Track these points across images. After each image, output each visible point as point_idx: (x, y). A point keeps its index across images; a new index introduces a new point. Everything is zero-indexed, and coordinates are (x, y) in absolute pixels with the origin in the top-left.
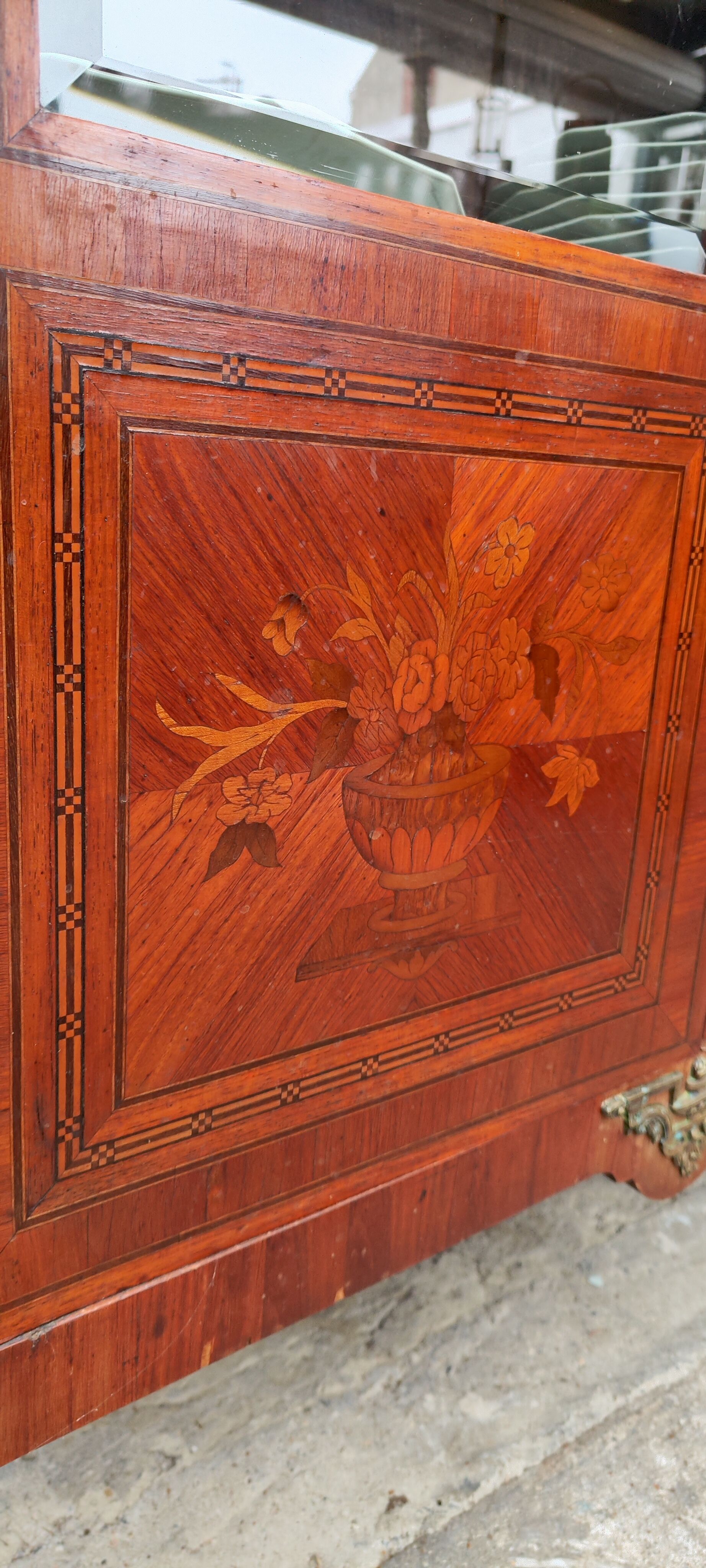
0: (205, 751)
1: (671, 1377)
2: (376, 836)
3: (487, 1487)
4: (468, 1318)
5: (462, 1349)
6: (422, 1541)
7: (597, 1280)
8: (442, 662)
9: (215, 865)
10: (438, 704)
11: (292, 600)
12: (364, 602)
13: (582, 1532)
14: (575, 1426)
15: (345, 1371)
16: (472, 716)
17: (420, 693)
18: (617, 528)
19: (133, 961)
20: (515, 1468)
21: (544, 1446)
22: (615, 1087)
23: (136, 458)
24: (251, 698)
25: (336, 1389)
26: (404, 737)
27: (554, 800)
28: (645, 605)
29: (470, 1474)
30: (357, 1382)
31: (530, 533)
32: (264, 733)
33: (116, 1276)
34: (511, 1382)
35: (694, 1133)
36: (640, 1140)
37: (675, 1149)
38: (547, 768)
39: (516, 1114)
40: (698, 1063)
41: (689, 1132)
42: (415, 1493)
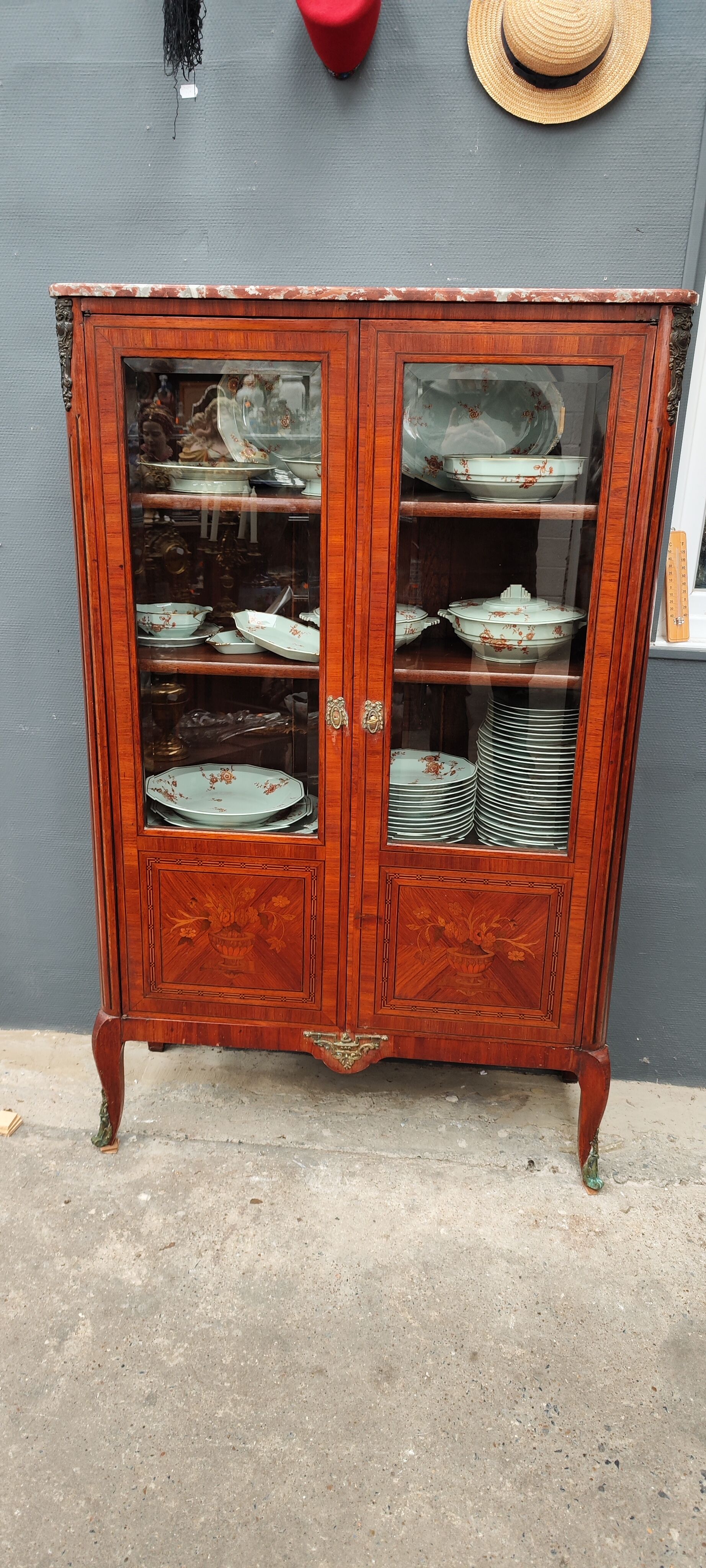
0: (177, 923)
1: (391, 1155)
2: (218, 946)
3: (306, 1146)
4: (351, 1113)
5: (341, 1119)
6: (280, 1146)
7: (402, 1125)
8: (232, 914)
9: (179, 944)
10: (232, 922)
11: (193, 899)
12: (210, 900)
13: (317, 1164)
14: (348, 1149)
15: (303, 1108)
16: (242, 926)
17: (227, 919)
18: (283, 890)
19: (164, 957)
20: (318, 1147)
21: (332, 1148)
22: (309, 1030)
23: (161, 875)
24: (186, 915)
25: (297, 1110)
26: (224, 927)
27: (271, 948)
28: (296, 908)
29: (305, 1142)
30: (303, 1111)
31: (254, 890)
32: (189, 921)
34: (343, 1132)
35: (346, 1056)
36: (322, 1049)
37: (338, 1057)
38: (268, 941)
39: (270, 1023)
40: (344, 1035)
41: (344, 1055)
42: (289, 1138)
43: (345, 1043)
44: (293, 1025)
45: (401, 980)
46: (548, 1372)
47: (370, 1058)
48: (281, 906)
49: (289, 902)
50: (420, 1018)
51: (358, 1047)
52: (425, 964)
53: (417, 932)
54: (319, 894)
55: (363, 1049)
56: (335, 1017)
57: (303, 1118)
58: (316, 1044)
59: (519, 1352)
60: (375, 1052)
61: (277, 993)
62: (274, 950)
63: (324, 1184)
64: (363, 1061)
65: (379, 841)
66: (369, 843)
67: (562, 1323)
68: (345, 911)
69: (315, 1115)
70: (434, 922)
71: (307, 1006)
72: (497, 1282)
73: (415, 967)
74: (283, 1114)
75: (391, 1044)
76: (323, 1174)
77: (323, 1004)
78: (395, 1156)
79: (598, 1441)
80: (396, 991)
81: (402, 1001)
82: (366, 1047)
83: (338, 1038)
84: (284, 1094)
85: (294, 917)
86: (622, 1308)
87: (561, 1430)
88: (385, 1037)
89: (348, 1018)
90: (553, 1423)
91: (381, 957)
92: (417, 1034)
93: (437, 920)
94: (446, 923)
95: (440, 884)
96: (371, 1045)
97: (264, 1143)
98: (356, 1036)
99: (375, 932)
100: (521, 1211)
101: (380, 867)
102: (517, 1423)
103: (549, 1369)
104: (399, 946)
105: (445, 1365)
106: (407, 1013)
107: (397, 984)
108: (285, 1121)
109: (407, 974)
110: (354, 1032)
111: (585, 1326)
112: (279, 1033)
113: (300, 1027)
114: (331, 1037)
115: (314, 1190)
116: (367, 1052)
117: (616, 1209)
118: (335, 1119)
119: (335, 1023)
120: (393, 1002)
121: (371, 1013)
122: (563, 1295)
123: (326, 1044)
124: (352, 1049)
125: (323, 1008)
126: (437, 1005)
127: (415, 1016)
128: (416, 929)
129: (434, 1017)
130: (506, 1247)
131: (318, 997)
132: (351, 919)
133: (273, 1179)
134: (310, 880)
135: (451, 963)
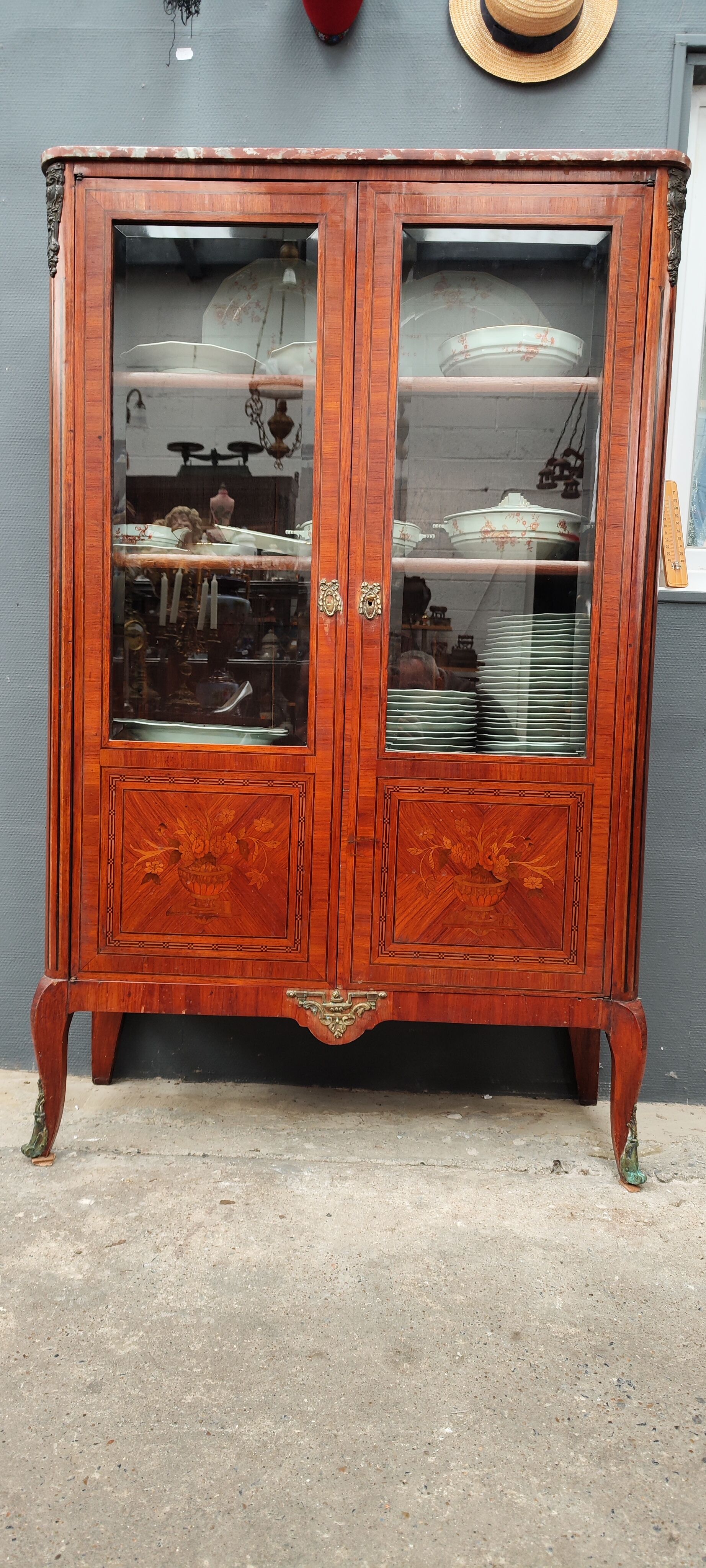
0: (142, 855)
2: (189, 883)
3: (286, 1157)
5: (326, 1134)
6: (253, 1158)
7: (399, 1137)
8: (207, 842)
9: (144, 882)
10: (207, 852)
11: (162, 825)
12: (182, 826)
13: (300, 1172)
14: (335, 1158)
15: (279, 1125)
16: (217, 856)
17: (200, 849)
18: (266, 811)
19: (124, 899)
20: (300, 1157)
21: (317, 1158)
22: (293, 987)
23: (126, 795)
24: (153, 845)
25: (272, 1128)
26: (196, 859)
27: (251, 884)
28: (281, 832)
29: (284, 1154)
31: (233, 812)
32: (156, 853)
33: (119, 976)
34: (329, 1145)
35: (337, 1020)
36: (308, 1013)
37: (327, 1023)
38: (247, 874)
39: (247, 980)
40: (335, 993)
41: (334, 1019)
42: (263, 1151)
43: (335, 1003)
44: (274, 983)
45: (402, 918)
46: (613, 1349)
47: (364, 1022)
48: (264, 830)
49: (272, 825)
50: (423, 966)
51: (351, 1007)
52: (429, 897)
53: (420, 856)
54: (308, 814)
55: (356, 1010)
56: (324, 969)
57: (280, 1135)
58: (302, 1005)
59: (572, 1331)
60: (371, 1013)
61: (256, 941)
62: (255, 886)
63: (310, 1187)
64: (357, 1027)
65: (376, 747)
66: (365, 749)
67: (621, 1303)
68: (337, 835)
69: (295, 1132)
70: (439, 844)
71: (291, 956)
72: (533, 1267)
73: (417, 902)
74: (255, 1131)
75: (390, 1002)
76: (307, 1179)
77: (311, 953)
78: (394, 1163)
79: (690, 1413)
80: (396, 933)
81: (402, 946)
82: (360, 1007)
83: (328, 998)
84: (256, 1116)
85: (278, 843)
86: (693, 1288)
87: (640, 1403)
88: (383, 994)
89: (340, 970)
90: (628, 1397)
91: (379, 891)
92: (420, 988)
93: (443, 842)
94: (453, 845)
95: (445, 798)
96: (366, 1005)
97: (234, 1155)
98: (349, 994)
99: (371, 859)
100: (551, 1206)
101: (377, 778)
102: (583, 1399)
103: (613, 1346)
104: (399, 875)
105: (481, 1344)
106: (410, 962)
107: (397, 923)
108: (259, 1137)
109: (409, 910)
110: (346, 989)
111: (651, 1305)
112: (258, 994)
113: (283, 985)
114: (320, 997)
115: (297, 1192)
116: (362, 1014)
117: (664, 1202)
118: (319, 1134)
119: (324, 978)
120: (392, 947)
121: (367, 962)
122: (617, 1278)
123: (313, 1005)
124: (344, 1011)
125: (310, 958)
126: (443, 949)
127: (418, 964)
128: (418, 853)
129: (440, 965)
130: (539, 1236)
131: (305, 945)
132: (344, 845)
133: (247, 1184)
134: (298, 798)
135: (459, 894)
